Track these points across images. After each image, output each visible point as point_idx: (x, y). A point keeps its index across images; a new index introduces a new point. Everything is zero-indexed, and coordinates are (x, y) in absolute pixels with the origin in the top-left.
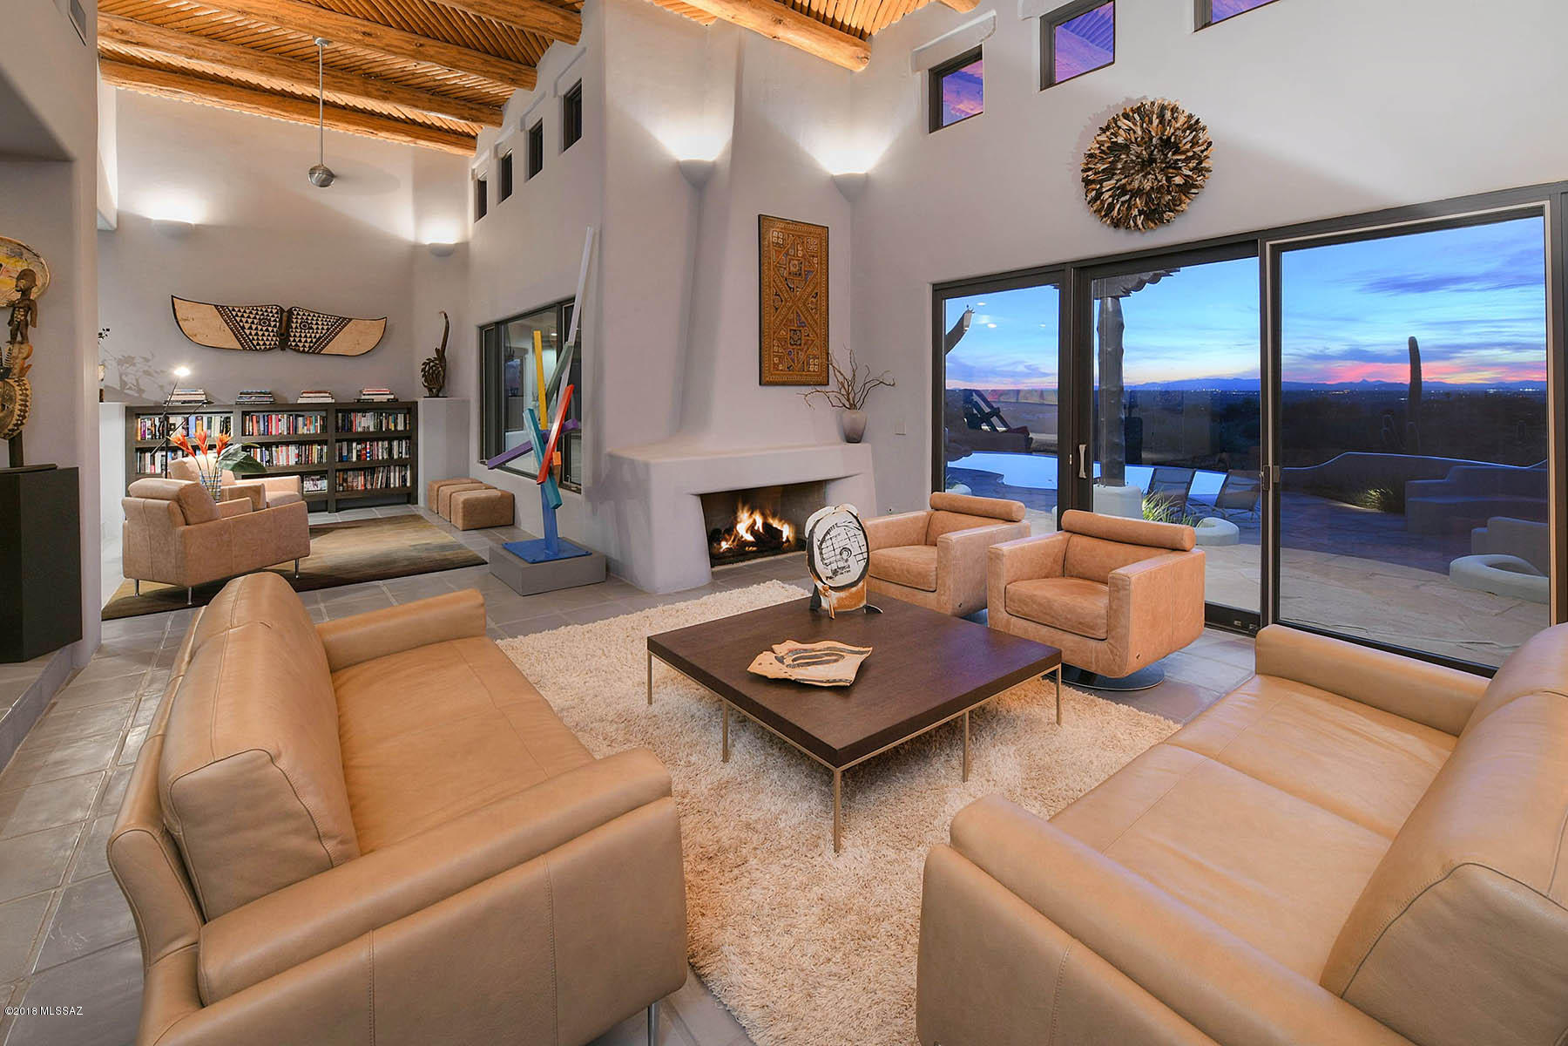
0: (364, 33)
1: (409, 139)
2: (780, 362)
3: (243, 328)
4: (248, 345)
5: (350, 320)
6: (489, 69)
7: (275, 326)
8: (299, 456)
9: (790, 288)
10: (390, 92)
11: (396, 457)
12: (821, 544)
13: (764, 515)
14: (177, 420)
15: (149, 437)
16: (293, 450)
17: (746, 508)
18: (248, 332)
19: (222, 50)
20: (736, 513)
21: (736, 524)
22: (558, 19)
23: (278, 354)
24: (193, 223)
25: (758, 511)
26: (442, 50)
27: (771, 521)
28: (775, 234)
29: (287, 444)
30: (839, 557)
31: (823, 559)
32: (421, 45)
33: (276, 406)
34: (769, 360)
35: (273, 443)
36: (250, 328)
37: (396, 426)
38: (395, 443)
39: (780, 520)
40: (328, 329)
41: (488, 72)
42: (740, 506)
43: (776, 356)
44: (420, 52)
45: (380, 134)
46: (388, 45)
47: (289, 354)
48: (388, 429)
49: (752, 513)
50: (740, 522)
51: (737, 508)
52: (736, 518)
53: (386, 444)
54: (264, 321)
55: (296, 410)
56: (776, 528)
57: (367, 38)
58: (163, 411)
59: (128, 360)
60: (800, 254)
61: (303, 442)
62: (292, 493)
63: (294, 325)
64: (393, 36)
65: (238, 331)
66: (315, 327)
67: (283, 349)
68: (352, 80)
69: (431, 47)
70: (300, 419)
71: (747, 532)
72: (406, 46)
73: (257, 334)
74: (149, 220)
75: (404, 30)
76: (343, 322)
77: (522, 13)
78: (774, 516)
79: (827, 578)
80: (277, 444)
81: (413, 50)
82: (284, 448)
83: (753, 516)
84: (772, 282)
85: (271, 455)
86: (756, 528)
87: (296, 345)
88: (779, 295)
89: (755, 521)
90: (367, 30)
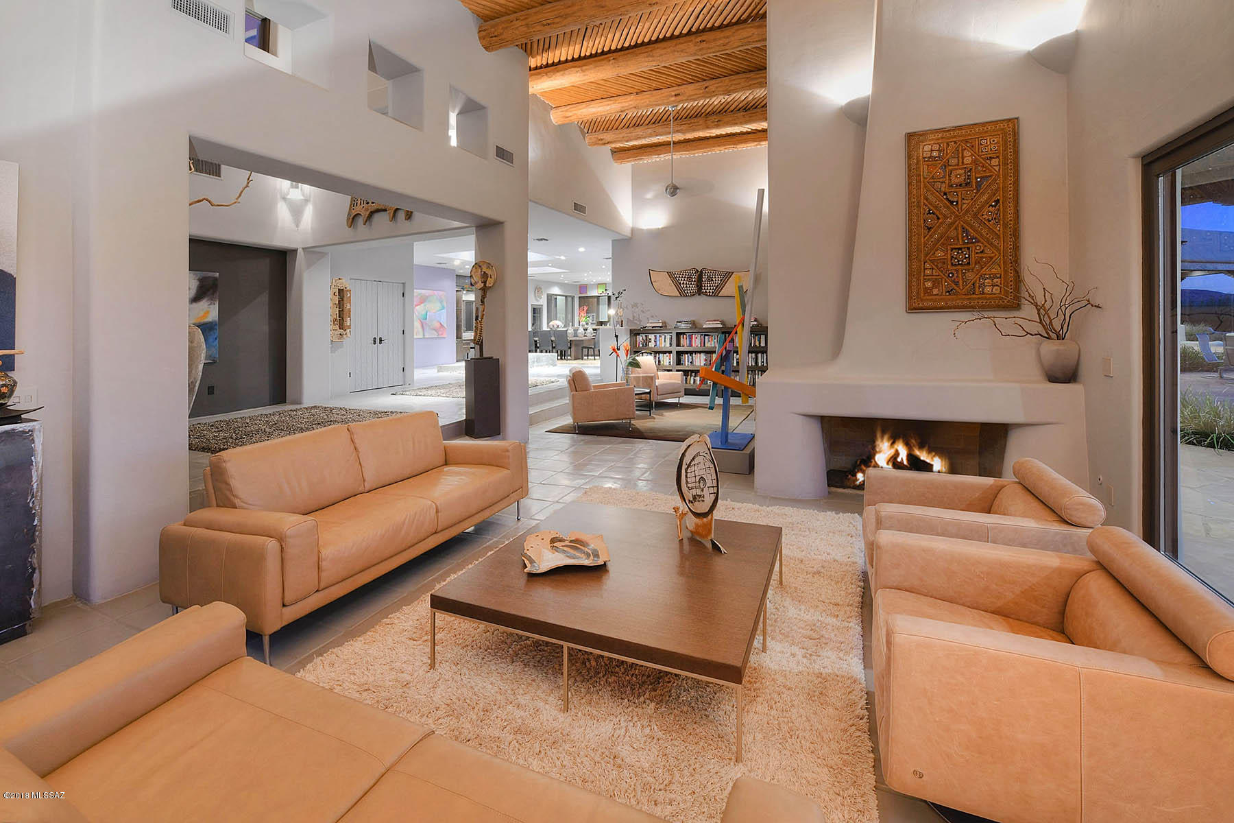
0: (676, 95)
1: (756, 143)
2: (934, 286)
3: (680, 283)
4: (683, 294)
5: (733, 273)
6: (750, 82)
7: (695, 281)
8: (706, 360)
9: (952, 203)
10: (719, 121)
11: (760, 365)
12: (688, 468)
13: (907, 444)
14: (652, 337)
15: (641, 345)
16: (703, 356)
17: (886, 437)
18: (682, 286)
19: (639, 131)
20: (874, 442)
21: (875, 455)
22: (754, 31)
23: (697, 297)
24: (660, 227)
25: (901, 441)
26: (719, 84)
27: (917, 452)
28: (928, 148)
29: (700, 352)
30: (697, 484)
31: (687, 482)
32: (706, 87)
33: (695, 328)
34: (919, 284)
35: (694, 352)
36: (683, 283)
37: (760, 343)
38: (759, 355)
39: (929, 452)
40: (721, 280)
41: (751, 85)
42: (879, 435)
43: (929, 280)
44: (707, 93)
45: (738, 147)
46: (690, 96)
47: (703, 298)
48: (755, 345)
49: (893, 443)
50: (880, 452)
51: (875, 436)
52: (874, 448)
53: (754, 355)
54: (690, 279)
55: (707, 333)
56: (924, 461)
57: (677, 97)
58: (645, 331)
59: (635, 305)
60: (968, 160)
61: (709, 352)
62: (676, 382)
63: (704, 280)
64: (690, 89)
65: (677, 285)
66: (714, 279)
67: (699, 295)
68: (698, 122)
69: (713, 85)
70: (706, 337)
71: (888, 464)
72: (697, 92)
73: (686, 287)
74: (643, 230)
75: (699, 81)
76: (729, 274)
77: (727, 40)
78: (921, 447)
79: (689, 501)
80: (696, 352)
81: (703, 93)
82: (699, 355)
83: (896, 446)
84: (923, 201)
85: (692, 358)
86: (899, 460)
87: (706, 292)
88: (933, 213)
89: (897, 451)
90: (677, 92)
